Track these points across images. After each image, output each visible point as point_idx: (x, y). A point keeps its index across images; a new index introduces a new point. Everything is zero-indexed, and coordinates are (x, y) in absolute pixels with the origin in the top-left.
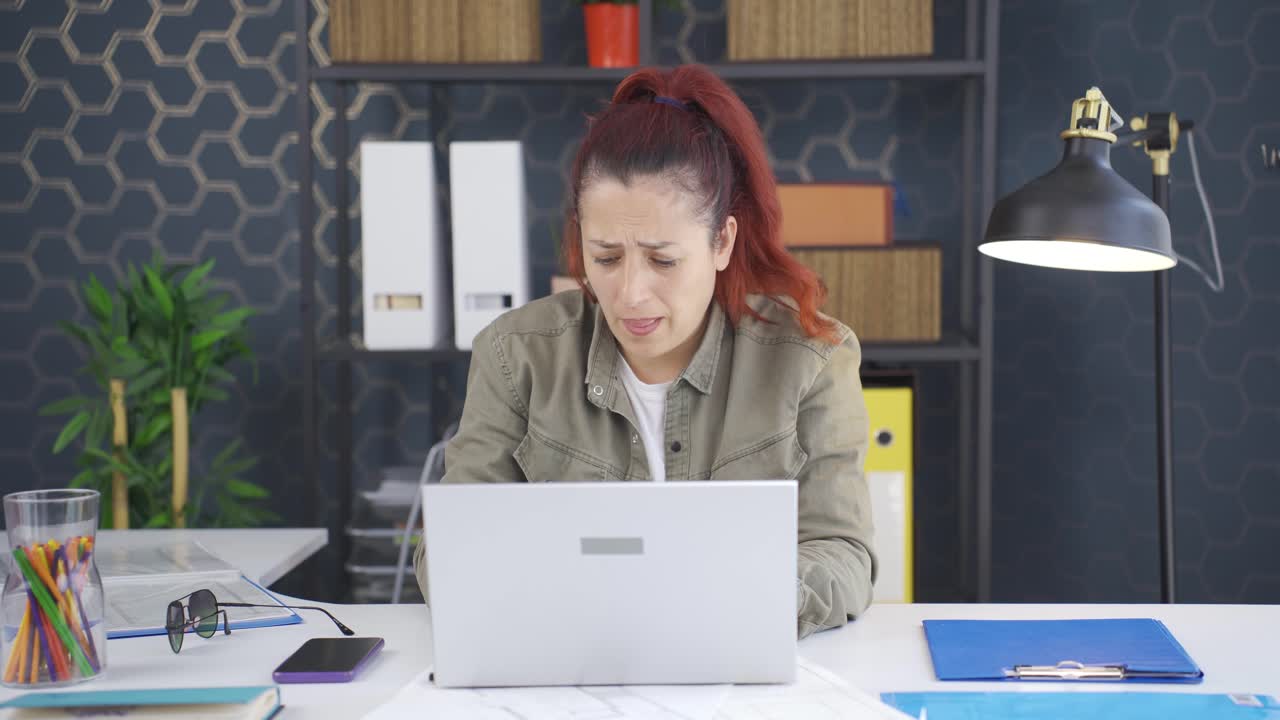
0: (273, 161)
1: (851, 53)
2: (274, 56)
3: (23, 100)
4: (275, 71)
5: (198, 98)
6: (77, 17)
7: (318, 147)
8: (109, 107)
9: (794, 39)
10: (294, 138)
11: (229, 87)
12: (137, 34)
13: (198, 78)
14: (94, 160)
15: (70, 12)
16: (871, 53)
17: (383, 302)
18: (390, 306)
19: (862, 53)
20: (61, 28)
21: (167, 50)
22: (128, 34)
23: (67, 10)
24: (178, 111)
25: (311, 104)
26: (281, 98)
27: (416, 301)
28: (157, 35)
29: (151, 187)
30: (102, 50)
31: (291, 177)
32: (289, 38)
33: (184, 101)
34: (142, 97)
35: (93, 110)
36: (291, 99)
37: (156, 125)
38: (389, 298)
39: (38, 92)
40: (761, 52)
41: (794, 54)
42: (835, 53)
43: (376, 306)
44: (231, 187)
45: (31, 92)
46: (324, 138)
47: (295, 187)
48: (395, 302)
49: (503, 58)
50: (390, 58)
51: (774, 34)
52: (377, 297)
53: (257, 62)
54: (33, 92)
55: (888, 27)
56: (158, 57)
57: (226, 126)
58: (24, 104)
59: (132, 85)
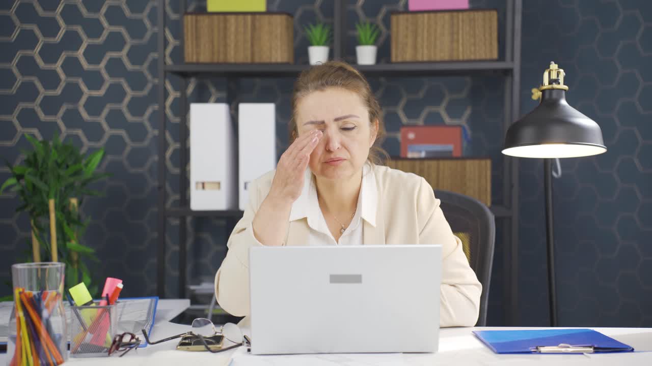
0: (145, 119)
1: (455, 58)
2: (146, 65)
3: (14, 88)
4: (146, 73)
5: (106, 86)
6: (43, 45)
7: (168, 112)
8: (58, 91)
9: (426, 51)
10: (156, 107)
11: (122, 81)
12: (74, 54)
13: (106, 76)
14: (50, 118)
15: (39, 43)
16: (466, 58)
17: (201, 186)
18: (203, 187)
19: (461, 58)
20: (34, 51)
21: (89, 62)
22: (70, 53)
23: (38, 41)
24: (95, 93)
25: (165, 89)
26: (150, 86)
27: (217, 186)
28: (85, 54)
29: (80, 132)
30: (56, 62)
31: (154, 127)
32: (154, 55)
33: (98, 88)
34: (77, 86)
35: (51, 93)
36: (155, 87)
37: (83, 100)
38: (203, 184)
39: (22, 83)
40: (408, 57)
41: (426, 59)
42: (447, 58)
43: (197, 188)
44: (122, 133)
45: (18, 84)
46: (172, 107)
47: (156, 132)
48: (206, 186)
49: (273, 60)
50: (216, 60)
51: (415, 48)
52: (197, 183)
53: (137, 68)
54: (20, 83)
55: (474, 44)
56: (85, 65)
57: (120, 101)
58: (14, 90)
59: (72, 80)
